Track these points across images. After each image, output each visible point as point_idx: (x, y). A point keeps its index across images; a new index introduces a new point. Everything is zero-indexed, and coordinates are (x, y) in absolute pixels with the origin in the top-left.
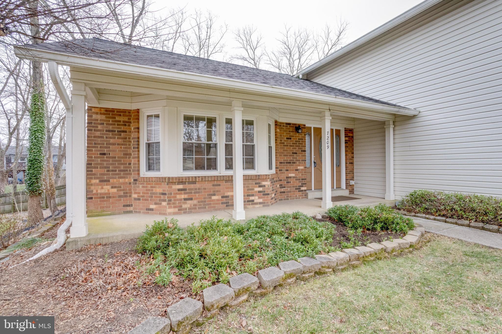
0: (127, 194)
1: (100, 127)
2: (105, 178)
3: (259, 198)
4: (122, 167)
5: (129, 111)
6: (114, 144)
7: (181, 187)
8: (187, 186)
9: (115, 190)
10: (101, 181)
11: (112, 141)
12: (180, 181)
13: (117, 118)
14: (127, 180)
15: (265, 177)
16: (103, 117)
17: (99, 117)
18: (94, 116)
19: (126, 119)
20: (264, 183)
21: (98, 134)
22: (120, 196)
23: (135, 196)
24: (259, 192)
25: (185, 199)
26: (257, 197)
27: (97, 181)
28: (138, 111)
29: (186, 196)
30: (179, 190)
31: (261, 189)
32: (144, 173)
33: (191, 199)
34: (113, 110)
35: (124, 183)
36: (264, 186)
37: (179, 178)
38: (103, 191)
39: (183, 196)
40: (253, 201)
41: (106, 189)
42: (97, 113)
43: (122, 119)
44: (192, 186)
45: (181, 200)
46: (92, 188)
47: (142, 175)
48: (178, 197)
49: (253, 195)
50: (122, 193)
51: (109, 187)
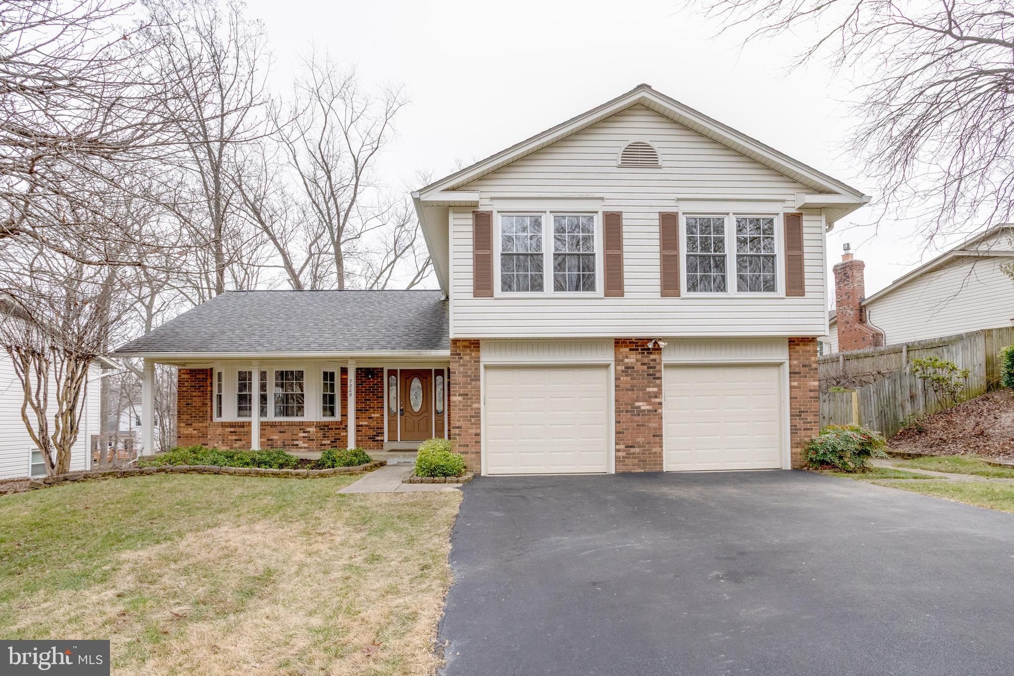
0: (204, 436)
1: (186, 384)
2: (189, 422)
3: (304, 443)
4: (201, 414)
5: (206, 370)
6: (195, 396)
7: (232, 430)
8: (237, 429)
9: (195, 432)
10: (187, 425)
11: (194, 394)
12: (232, 425)
13: (198, 376)
14: (204, 424)
15: (310, 424)
16: (188, 376)
17: (186, 376)
18: (183, 376)
19: (204, 376)
20: (308, 429)
21: (185, 389)
22: (199, 437)
23: (209, 437)
24: (304, 437)
25: (236, 440)
26: (301, 442)
27: (184, 424)
28: (211, 369)
29: (236, 437)
30: (231, 432)
31: (306, 435)
32: (216, 419)
33: (241, 440)
34: (194, 370)
35: (203, 427)
36: (309, 432)
37: (230, 423)
38: (187, 432)
39: (234, 438)
40: (297, 445)
41: (190, 431)
42: (184, 374)
43: (201, 376)
44: (241, 429)
45: (232, 440)
46: (181, 429)
47: (214, 421)
48: (230, 437)
49: (297, 440)
50: (200, 434)
51: (192, 429)
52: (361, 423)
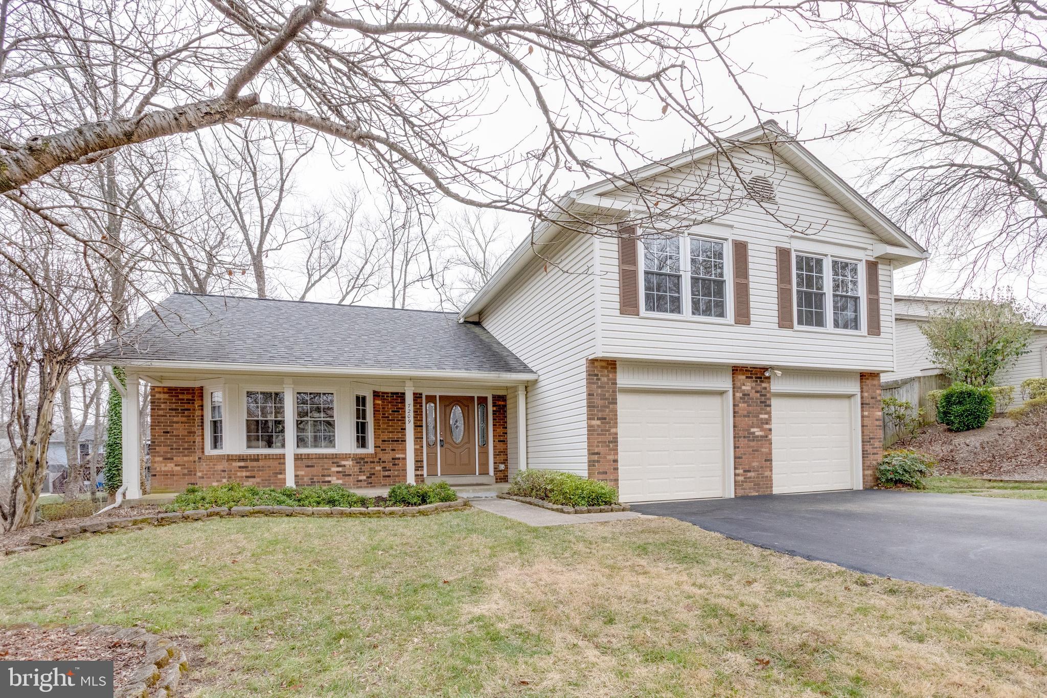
0: (192, 473)
1: (163, 406)
2: (169, 456)
3: (338, 479)
4: (186, 445)
5: (193, 389)
6: (177, 423)
7: (242, 464)
8: (249, 464)
9: (179, 468)
10: (165, 459)
11: (175, 419)
12: (241, 458)
13: (181, 397)
14: (191, 458)
15: (346, 457)
16: (166, 396)
17: (162, 396)
18: (157, 396)
19: (190, 397)
20: (343, 463)
21: (161, 412)
22: (184, 475)
23: (199, 474)
24: (338, 472)
25: (247, 477)
26: (335, 478)
27: (161, 459)
28: (201, 388)
29: (248, 474)
30: (240, 467)
31: (340, 469)
32: (209, 451)
33: (254, 477)
34: (175, 389)
35: (188, 462)
36: (344, 466)
37: (239, 456)
38: (166, 469)
39: (244, 474)
40: (329, 482)
41: (170, 466)
42: (160, 393)
43: (185, 397)
44: (255, 464)
45: (242, 477)
46: (156, 465)
47: (206, 453)
48: (239, 474)
49: (329, 476)
50: (186, 471)
51: (172, 465)
52: (397, 456)
